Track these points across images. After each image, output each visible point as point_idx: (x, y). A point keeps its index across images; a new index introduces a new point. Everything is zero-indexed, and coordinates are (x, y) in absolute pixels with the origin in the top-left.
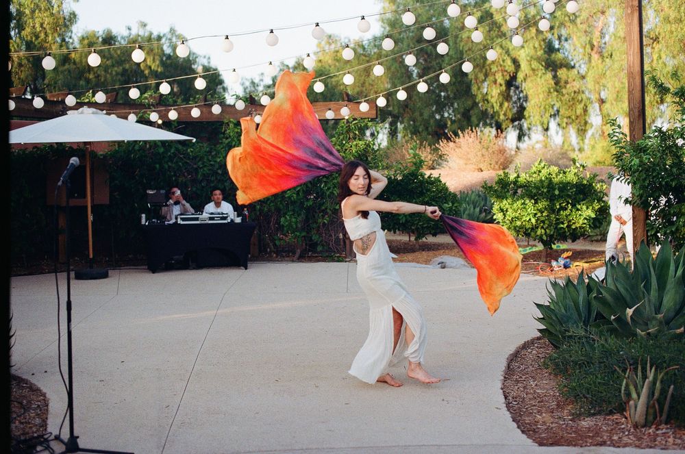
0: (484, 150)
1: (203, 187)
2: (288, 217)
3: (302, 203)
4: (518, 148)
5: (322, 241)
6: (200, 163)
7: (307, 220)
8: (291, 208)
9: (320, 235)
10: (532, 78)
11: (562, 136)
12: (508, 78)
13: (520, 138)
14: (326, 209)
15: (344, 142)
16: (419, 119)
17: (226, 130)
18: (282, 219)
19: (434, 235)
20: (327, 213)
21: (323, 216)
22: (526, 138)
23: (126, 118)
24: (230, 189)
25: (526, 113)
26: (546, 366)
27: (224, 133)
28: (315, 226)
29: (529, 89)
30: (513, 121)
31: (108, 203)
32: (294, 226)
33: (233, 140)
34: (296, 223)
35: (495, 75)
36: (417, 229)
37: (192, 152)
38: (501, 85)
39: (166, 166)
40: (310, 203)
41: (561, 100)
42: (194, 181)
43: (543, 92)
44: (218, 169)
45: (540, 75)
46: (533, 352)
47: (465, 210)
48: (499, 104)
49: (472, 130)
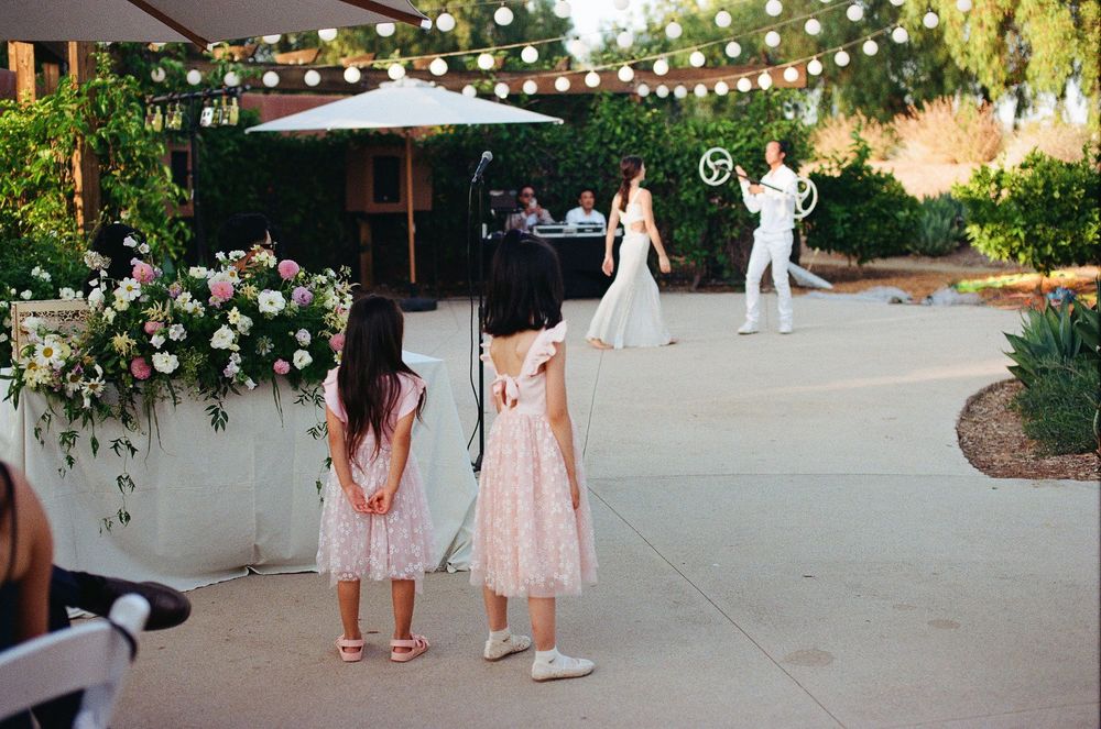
0: (961, 132)
1: (565, 187)
2: (684, 229)
3: (704, 210)
4: (1016, 127)
5: (730, 263)
6: (561, 153)
7: (709, 233)
8: (688, 216)
9: (728, 254)
10: (1038, 18)
11: (1087, 107)
12: (1000, 17)
13: (1019, 111)
14: (736, 217)
15: (762, 123)
16: (866, 82)
17: (596, 107)
18: (676, 232)
19: (884, 257)
20: (737, 224)
21: (732, 228)
22: (1030, 111)
23: (460, 90)
24: (603, 190)
25: (1029, 73)
26: (1013, 407)
27: (594, 111)
28: (720, 241)
29: (1034, 34)
30: (1007, 84)
31: (430, 208)
32: (692, 242)
33: (607, 120)
34: (695, 237)
35: (981, 13)
36: (861, 248)
37: (549, 137)
38: (989, 29)
39: (513, 157)
40: (715, 210)
41: (1084, 50)
42: (553, 178)
43: (1055, 38)
44: (586, 162)
45: (1050, 13)
46: (1003, 394)
47: (930, 220)
48: (985, 58)
49: (943, 100)
